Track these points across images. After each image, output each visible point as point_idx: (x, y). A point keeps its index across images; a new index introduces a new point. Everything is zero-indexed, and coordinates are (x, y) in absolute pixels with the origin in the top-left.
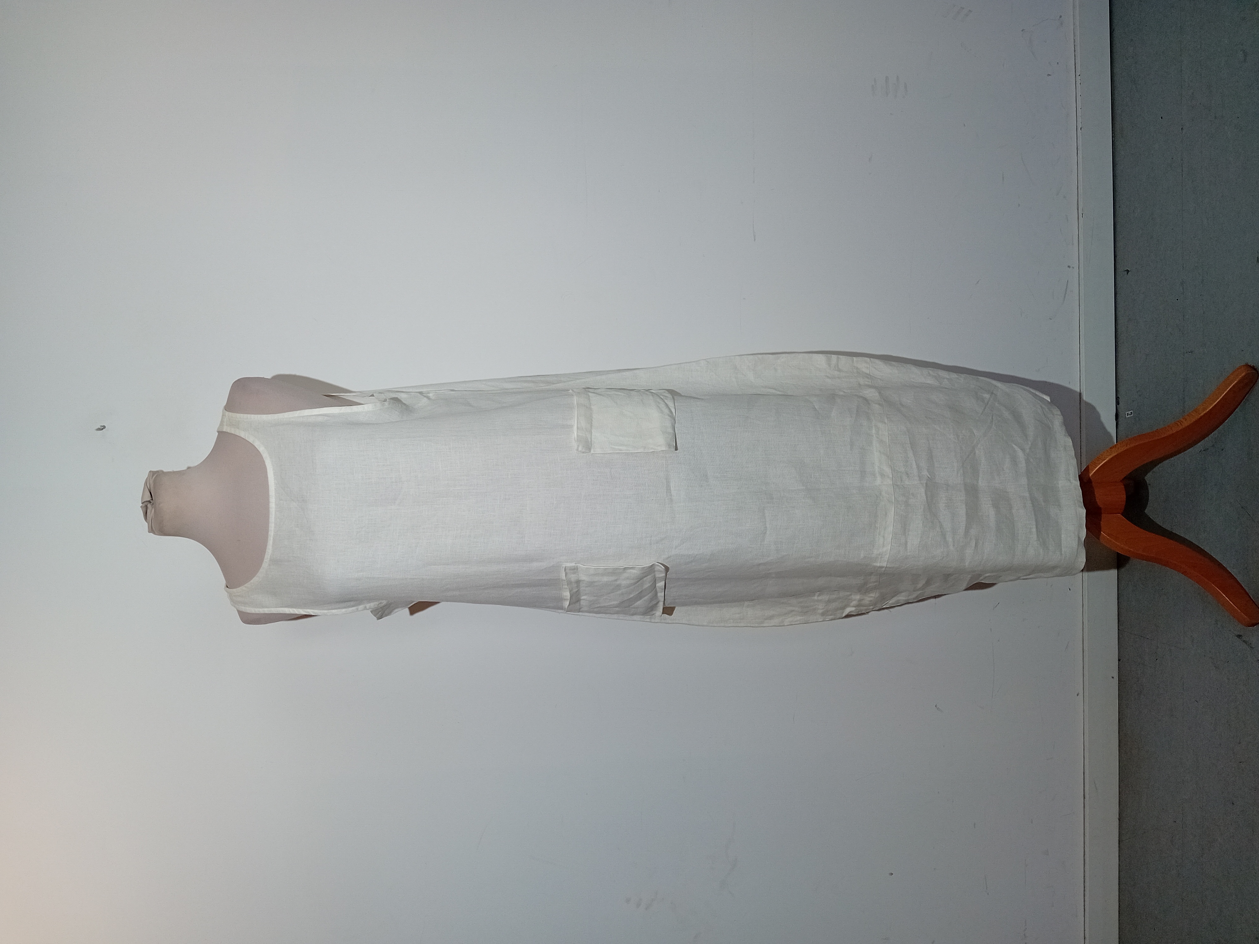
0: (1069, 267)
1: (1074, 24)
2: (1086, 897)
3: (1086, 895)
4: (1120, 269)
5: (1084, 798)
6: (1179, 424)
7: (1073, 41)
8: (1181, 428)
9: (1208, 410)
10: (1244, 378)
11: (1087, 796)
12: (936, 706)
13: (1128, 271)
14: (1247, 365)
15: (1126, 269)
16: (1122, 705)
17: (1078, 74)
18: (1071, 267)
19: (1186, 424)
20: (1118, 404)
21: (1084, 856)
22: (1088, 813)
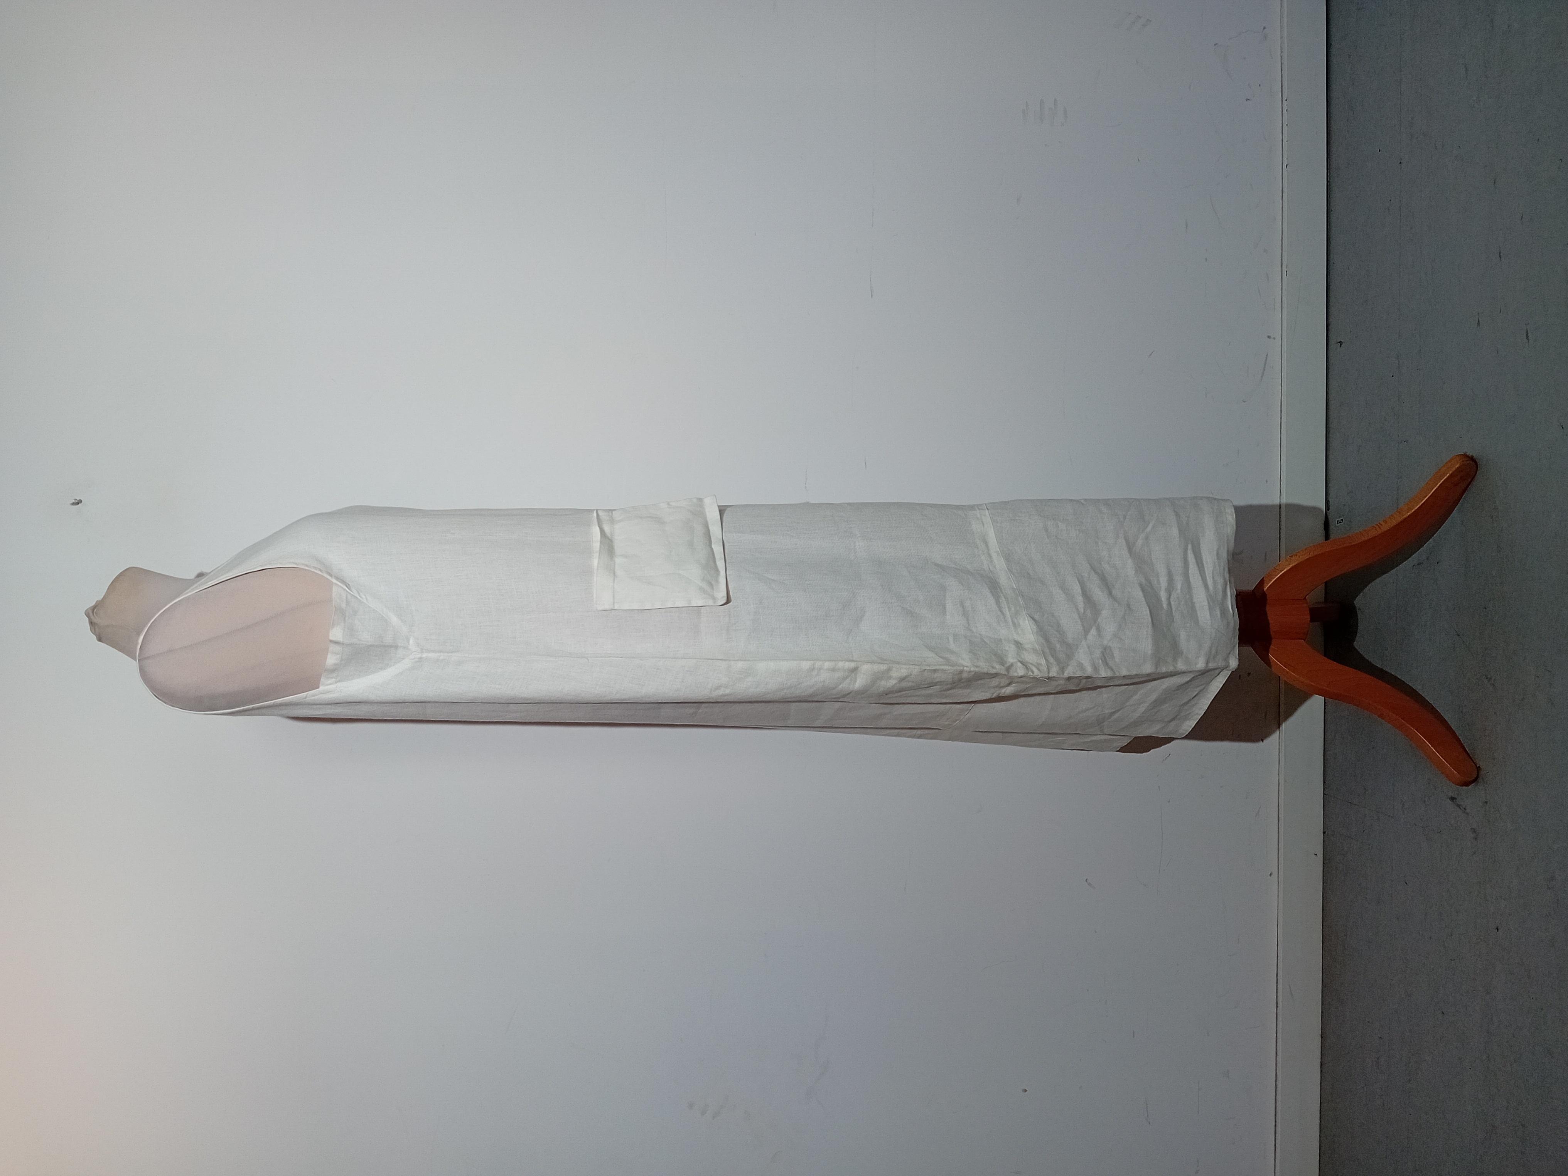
0: (1269, 337)
1: (1282, 37)
2: (1277, 1135)
3: (1277, 1132)
4: (1332, 342)
5: (1277, 1007)
6: (1377, 527)
7: (1280, 58)
8: (1380, 532)
9: (1413, 510)
10: (1458, 470)
11: (1280, 1004)
12: (1086, 881)
13: (1341, 343)
14: (1465, 456)
15: (1339, 341)
16: (1326, 890)
17: (1284, 99)
18: (1272, 337)
19: (1385, 528)
20: (1328, 510)
21: (1276, 1081)
22: (1281, 1027)
